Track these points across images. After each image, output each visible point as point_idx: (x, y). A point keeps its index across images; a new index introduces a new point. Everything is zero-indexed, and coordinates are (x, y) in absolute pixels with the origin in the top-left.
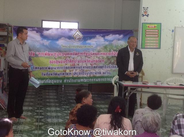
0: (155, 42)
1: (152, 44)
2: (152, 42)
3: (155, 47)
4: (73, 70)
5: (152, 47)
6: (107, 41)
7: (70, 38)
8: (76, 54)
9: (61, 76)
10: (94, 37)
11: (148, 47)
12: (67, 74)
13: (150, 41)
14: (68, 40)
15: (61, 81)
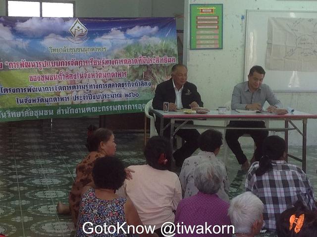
0: (213, 37)
1: (208, 42)
2: (208, 37)
3: (213, 46)
4: (72, 92)
5: (208, 47)
6: (131, 39)
7: (65, 34)
8: (76, 63)
9: (52, 103)
10: (107, 32)
11: (202, 47)
12: (62, 99)
13: (205, 35)
14: (61, 38)
15: (51, 113)
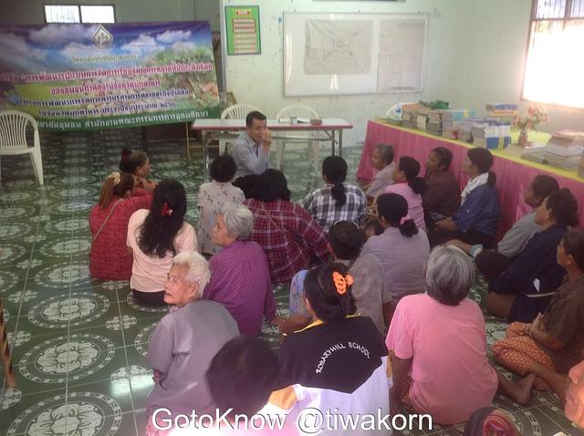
1: (245, 46)
3: (251, 51)
4: (101, 104)
5: (246, 51)
6: (163, 44)
7: (88, 42)
8: (104, 73)
9: (79, 116)
10: (136, 38)
11: (240, 52)
12: (90, 112)
13: (242, 39)
14: (83, 47)
15: (79, 125)
